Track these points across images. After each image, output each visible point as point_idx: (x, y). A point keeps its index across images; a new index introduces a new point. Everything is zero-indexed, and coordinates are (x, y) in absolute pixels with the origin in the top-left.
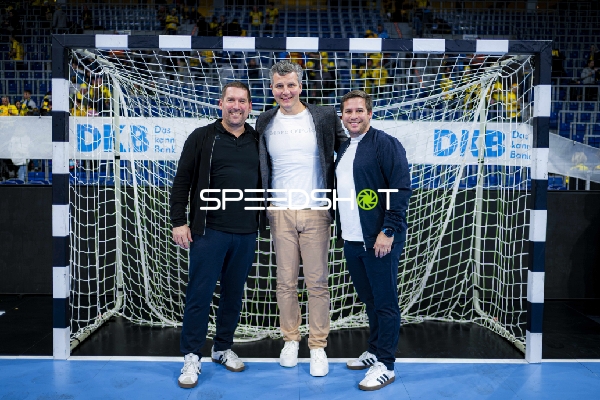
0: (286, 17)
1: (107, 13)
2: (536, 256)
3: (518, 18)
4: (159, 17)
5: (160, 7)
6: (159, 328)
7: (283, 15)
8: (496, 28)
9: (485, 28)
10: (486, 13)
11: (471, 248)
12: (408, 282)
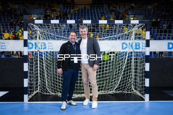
0: (80, 11)
1: (30, 10)
2: (147, 75)
3: (145, 10)
4: (44, 11)
5: (45, 8)
6: (50, 95)
7: (79, 10)
8: (139, 13)
9: (136, 13)
10: (136, 9)
11: (131, 73)
12: (115, 82)
